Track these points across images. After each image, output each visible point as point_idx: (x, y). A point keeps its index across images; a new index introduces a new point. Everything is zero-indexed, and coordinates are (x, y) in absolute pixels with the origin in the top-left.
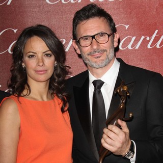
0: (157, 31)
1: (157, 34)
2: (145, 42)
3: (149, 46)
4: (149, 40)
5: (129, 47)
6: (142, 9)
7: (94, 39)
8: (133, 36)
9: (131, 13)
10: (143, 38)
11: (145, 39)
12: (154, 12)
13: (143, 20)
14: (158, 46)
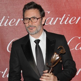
0: (65, 15)
1: (65, 17)
2: (59, 21)
3: (61, 23)
4: (61, 20)
5: (50, 23)
6: (57, 3)
7: (30, 20)
8: (52, 18)
9: (51, 5)
10: (57, 18)
11: (58, 19)
12: (64, 5)
13: (57, 9)
14: (65, 23)
